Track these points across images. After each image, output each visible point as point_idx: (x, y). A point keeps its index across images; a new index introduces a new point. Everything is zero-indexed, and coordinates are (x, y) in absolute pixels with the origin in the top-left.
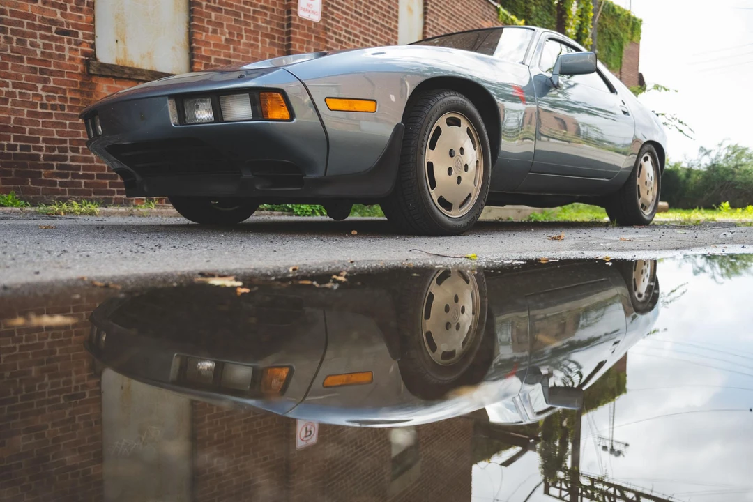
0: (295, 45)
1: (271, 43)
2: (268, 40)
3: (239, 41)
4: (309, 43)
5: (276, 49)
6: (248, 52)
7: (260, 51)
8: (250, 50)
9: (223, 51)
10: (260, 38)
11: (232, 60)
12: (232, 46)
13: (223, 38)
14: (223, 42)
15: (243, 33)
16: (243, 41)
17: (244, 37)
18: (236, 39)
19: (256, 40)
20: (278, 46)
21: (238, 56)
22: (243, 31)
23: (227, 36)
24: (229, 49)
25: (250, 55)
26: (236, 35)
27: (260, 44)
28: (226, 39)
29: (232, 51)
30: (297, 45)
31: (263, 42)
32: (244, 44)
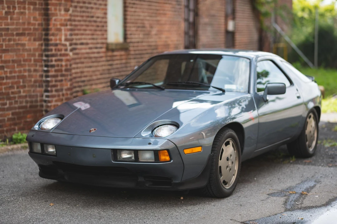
0: (51, 8)
1: (35, 9)
2: (32, 7)
3: (14, 12)
4: (60, 5)
5: (37, 13)
6: (19, 19)
7: (27, 16)
8: (21, 17)
9: (4, 21)
10: (27, 6)
11: (10, 27)
12: (9, 17)
13: (4, 11)
14: (4, 15)
15: (17, 6)
16: (17, 11)
17: (17, 8)
18: (11, 10)
19: (24, 8)
20: (39, 9)
21: (12, 24)
22: (16, 4)
23: (6, 9)
24: (7, 19)
25: (21, 21)
26: (11, 8)
27: (27, 11)
28: (6, 13)
29: (9, 21)
30: (53, 8)
31: (29, 9)
32: (17, 13)
